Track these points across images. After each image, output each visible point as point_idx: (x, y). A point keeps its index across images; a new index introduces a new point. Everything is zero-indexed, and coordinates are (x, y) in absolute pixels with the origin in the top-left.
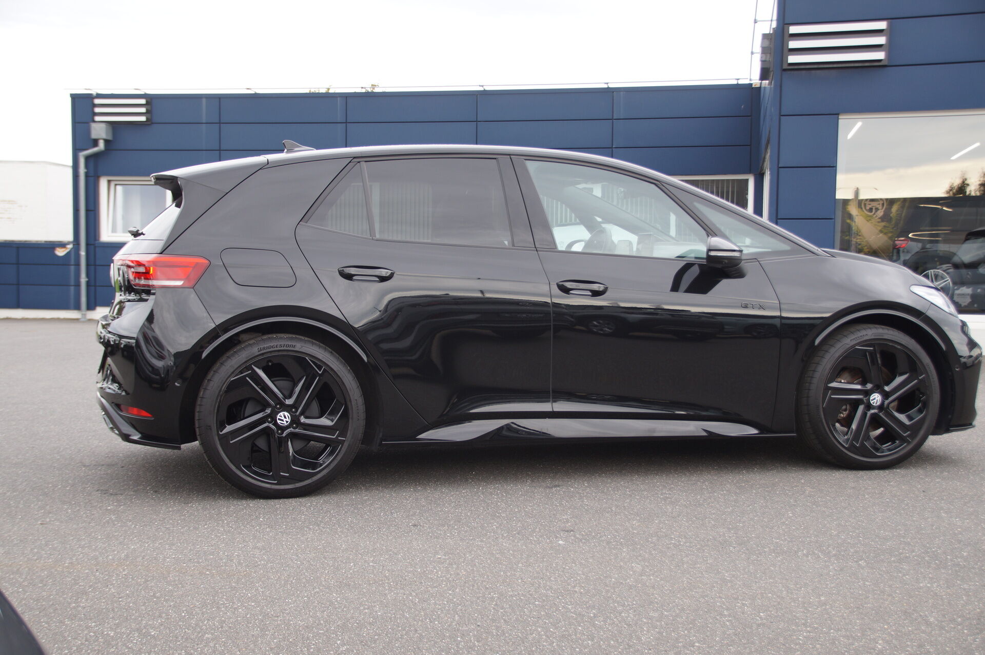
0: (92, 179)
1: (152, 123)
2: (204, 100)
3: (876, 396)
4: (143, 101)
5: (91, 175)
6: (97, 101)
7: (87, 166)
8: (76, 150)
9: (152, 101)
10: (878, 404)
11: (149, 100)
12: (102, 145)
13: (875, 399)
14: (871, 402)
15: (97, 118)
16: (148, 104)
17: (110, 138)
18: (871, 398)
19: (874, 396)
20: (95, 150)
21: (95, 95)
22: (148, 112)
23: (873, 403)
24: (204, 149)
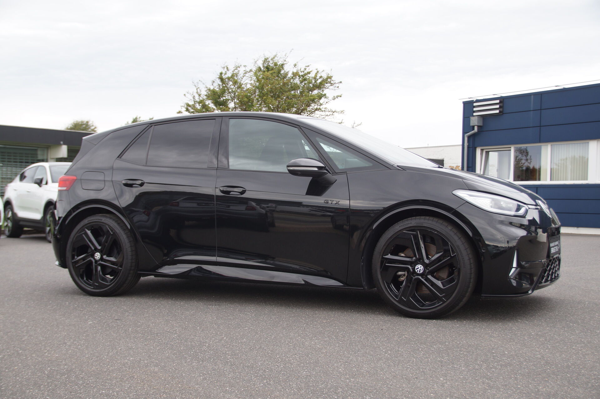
0: (471, 149)
1: (503, 114)
2: (532, 96)
3: (419, 267)
4: (498, 101)
5: (470, 147)
6: (475, 104)
7: (468, 141)
8: (464, 133)
9: (503, 101)
10: (421, 272)
11: (502, 100)
12: (476, 128)
13: (418, 268)
14: (416, 270)
15: (475, 114)
16: (500, 102)
17: (481, 124)
18: (416, 268)
19: (418, 266)
20: (473, 132)
21: (475, 101)
22: (500, 107)
23: (418, 271)
24: (531, 126)
